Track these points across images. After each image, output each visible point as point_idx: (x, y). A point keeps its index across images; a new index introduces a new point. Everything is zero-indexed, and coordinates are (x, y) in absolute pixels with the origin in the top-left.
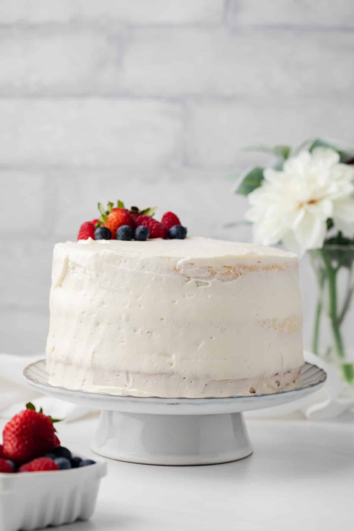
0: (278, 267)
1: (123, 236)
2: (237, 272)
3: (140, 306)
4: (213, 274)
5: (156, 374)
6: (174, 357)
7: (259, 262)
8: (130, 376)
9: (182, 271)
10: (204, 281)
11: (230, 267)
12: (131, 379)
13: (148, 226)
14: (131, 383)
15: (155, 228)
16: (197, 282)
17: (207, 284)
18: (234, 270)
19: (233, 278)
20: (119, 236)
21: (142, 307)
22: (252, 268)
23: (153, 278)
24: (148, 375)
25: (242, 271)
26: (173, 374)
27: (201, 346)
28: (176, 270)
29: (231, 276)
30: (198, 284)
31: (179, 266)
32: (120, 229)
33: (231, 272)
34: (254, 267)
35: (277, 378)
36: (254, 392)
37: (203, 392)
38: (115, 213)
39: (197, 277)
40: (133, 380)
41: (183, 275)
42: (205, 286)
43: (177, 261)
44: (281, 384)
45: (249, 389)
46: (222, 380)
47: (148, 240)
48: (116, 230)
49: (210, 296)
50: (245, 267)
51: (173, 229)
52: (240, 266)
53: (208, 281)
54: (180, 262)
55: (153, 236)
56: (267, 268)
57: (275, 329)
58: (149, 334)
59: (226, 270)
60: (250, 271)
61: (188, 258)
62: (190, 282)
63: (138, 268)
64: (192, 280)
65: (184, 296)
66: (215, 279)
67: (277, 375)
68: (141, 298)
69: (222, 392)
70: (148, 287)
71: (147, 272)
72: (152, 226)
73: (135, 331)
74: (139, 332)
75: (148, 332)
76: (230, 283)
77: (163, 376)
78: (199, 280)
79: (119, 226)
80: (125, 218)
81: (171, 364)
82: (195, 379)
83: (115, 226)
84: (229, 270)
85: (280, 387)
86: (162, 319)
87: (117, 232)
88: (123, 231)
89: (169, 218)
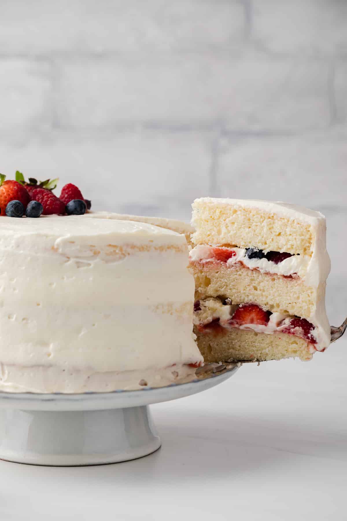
0: (175, 248)
1: (12, 212)
2: (124, 252)
3: (14, 289)
4: (96, 254)
5: (32, 366)
6: (51, 346)
7: (152, 241)
8: (6, 368)
9: (60, 250)
10: (85, 261)
11: (115, 246)
12: (6, 372)
13: (42, 201)
14: (6, 376)
15: (50, 203)
16: (77, 263)
17: (89, 265)
18: (121, 250)
19: (120, 258)
20: (8, 212)
21: (17, 291)
22: (143, 248)
23: (29, 258)
24: (24, 367)
25: (129, 250)
26: (50, 366)
27: (82, 333)
28: (54, 249)
29: (118, 256)
30: (78, 265)
31: (58, 245)
32: (9, 204)
33: (117, 251)
34: (145, 247)
35: (174, 369)
36: (146, 385)
37: (85, 386)
38: (6, 186)
39: (77, 257)
40: (9, 373)
41: (63, 255)
42: (85, 268)
43: (55, 240)
44: (179, 375)
45: (139, 381)
46: (107, 373)
47: (41, 217)
48: (6, 205)
49: (91, 279)
50: (133, 247)
51: (71, 204)
52: (127, 245)
53: (89, 262)
54: (58, 240)
55: (48, 212)
56: (162, 248)
57: (171, 314)
58: (25, 321)
59: (112, 249)
60: (140, 251)
61: (68, 236)
62: (69, 263)
63: (12, 247)
64: (72, 261)
65: (63, 278)
66: (98, 260)
67: (174, 366)
68: (15, 280)
69: (107, 385)
70: (24, 268)
71: (22, 252)
72: (47, 201)
73: (9, 318)
74: (14, 319)
75: (24, 319)
76: (115, 264)
77: (41, 368)
78: (81, 261)
79: (9, 201)
80: (17, 191)
81: (49, 355)
82: (76, 371)
83: (5, 201)
84: (115, 249)
85: (179, 378)
86: (38, 305)
87: (7, 207)
88: (12, 207)
89: (69, 191)
